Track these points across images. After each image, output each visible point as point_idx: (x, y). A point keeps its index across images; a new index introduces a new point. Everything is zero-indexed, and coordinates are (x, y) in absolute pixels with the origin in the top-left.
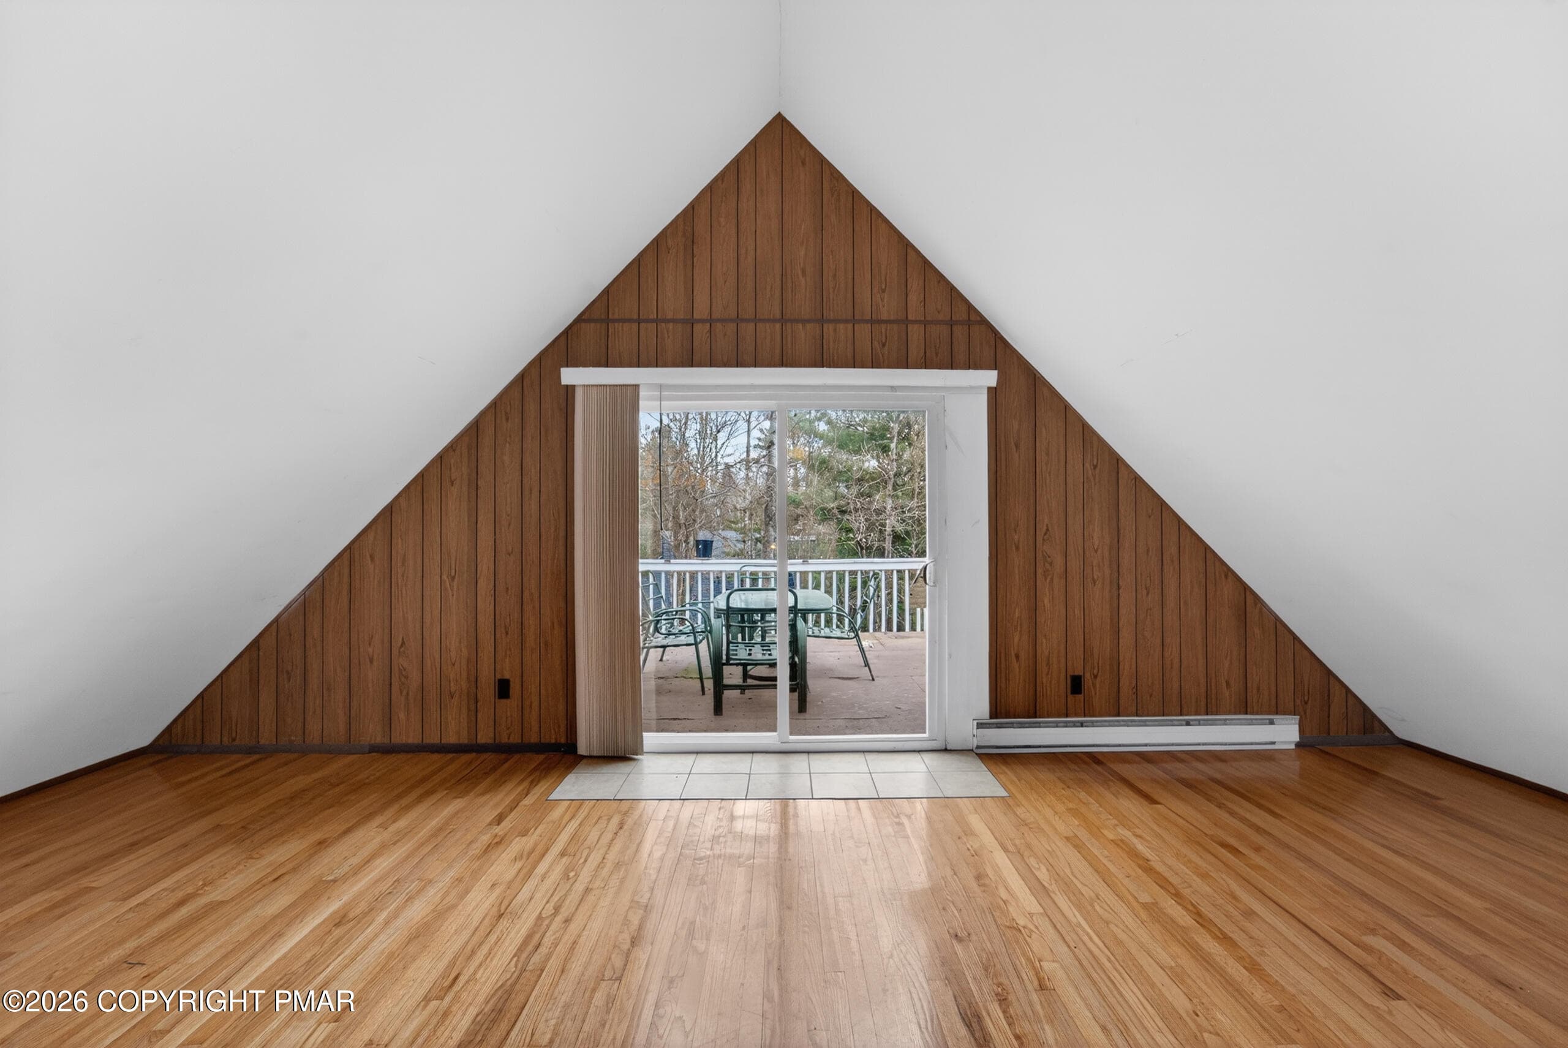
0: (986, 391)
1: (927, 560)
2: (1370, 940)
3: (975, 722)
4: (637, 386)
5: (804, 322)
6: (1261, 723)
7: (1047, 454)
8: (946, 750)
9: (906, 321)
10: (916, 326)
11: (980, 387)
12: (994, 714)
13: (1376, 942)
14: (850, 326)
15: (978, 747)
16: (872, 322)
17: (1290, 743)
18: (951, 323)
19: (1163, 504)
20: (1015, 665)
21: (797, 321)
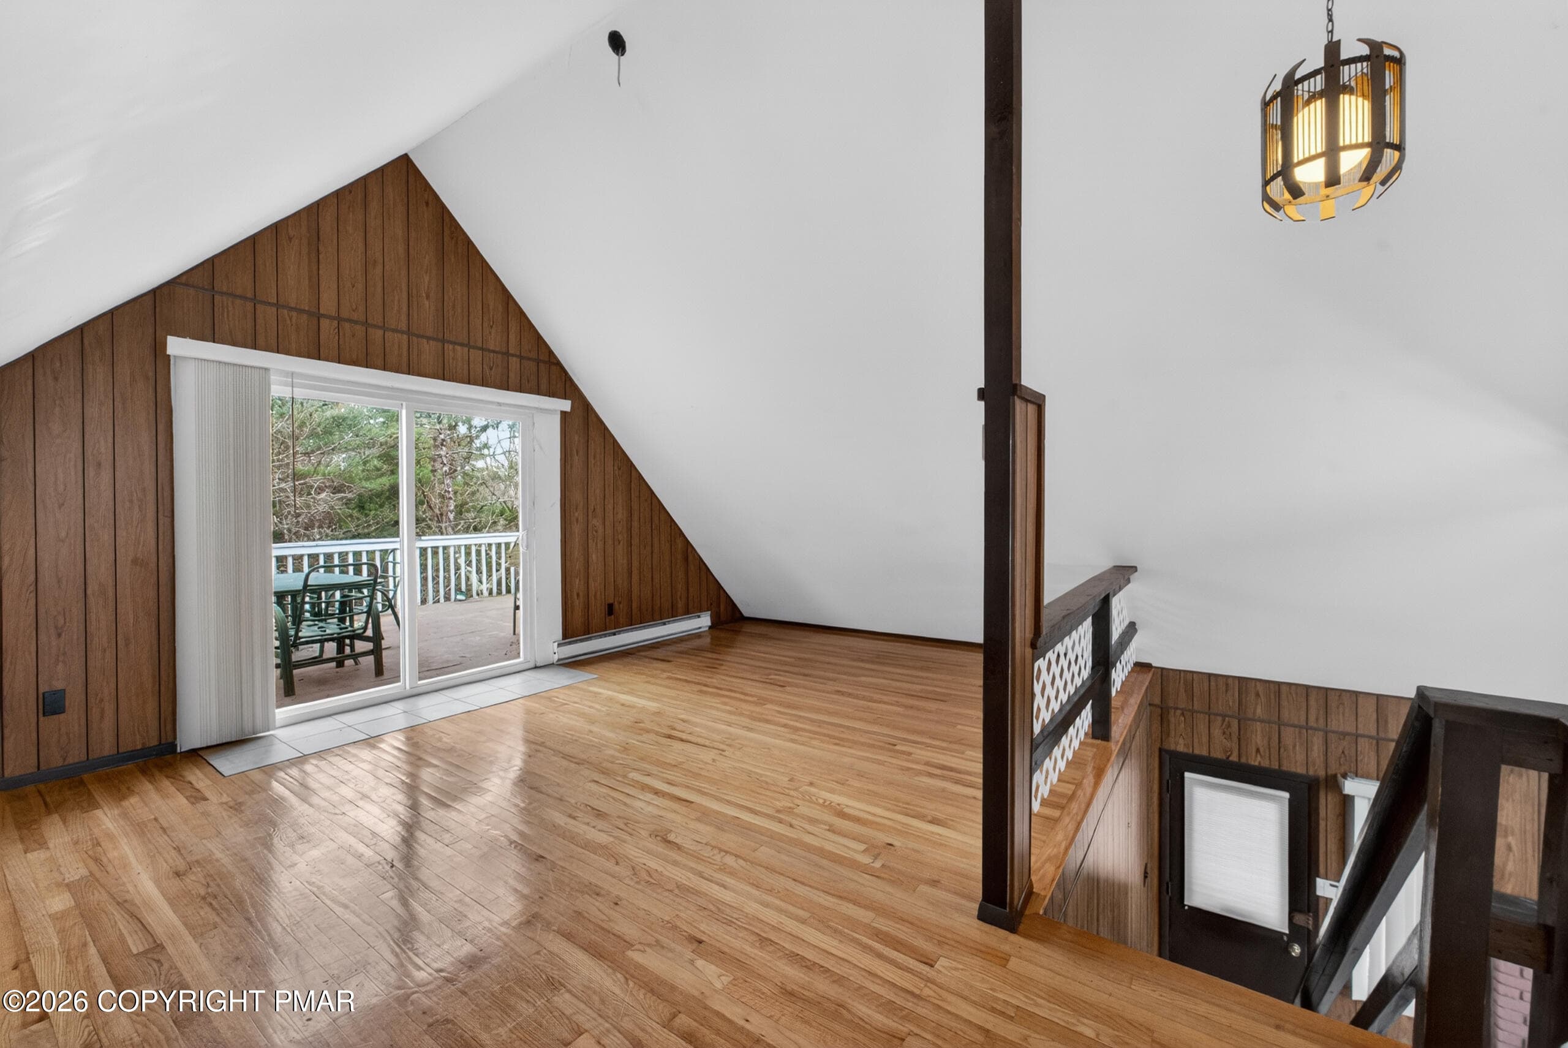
0: (559, 413)
1: (521, 533)
2: (770, 677)
3: (556, 644)
4: (266, 370)
5: (429, 338)
6: (695, 617)
7: (594, 459)
8: (536, 667)
9: (507, 354)
10: (514, 359)
11: (556, 411)
12: (565, 636)
13: (772, 677)
14: (466, 349)
15: (559, 660)
16: (482, 349)
17: (706, 627)
18: (538, 362)
19: (652, 493)
20: (577, 602)
21: (423, 337)
